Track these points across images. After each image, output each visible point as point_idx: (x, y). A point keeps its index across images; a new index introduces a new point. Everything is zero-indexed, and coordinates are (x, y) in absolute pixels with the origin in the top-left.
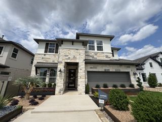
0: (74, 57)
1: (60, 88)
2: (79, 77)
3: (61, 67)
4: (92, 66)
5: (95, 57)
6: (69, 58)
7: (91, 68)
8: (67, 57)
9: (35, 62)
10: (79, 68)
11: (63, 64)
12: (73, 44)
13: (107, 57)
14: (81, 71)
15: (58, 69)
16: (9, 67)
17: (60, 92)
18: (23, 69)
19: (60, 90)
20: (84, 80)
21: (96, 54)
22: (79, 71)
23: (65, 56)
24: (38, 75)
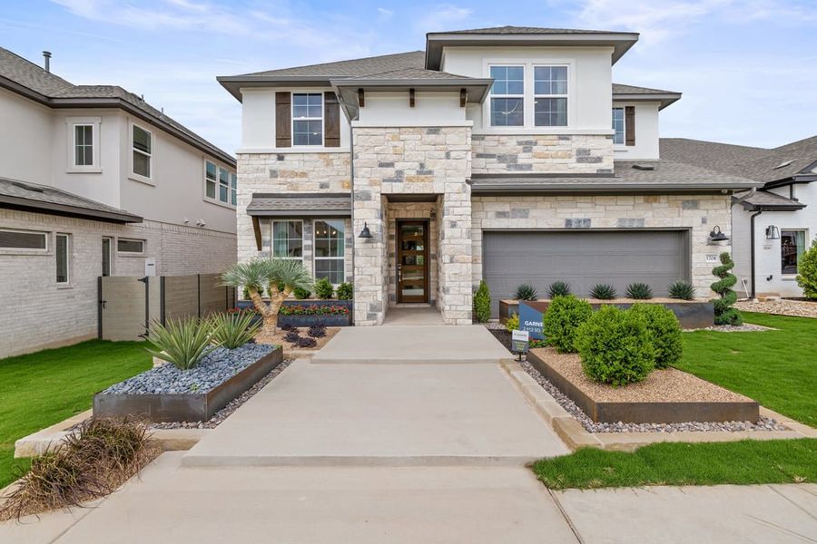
0: (423, 171)
1: (370, 300)
2: (446, 259)
3: (368, 215)
4: (505, 205)
5: (523, 159)
6: (399, 176)
7: (501, 215)
8: (390, 172)
9: (244, 193)
10: (446, 219)
11: (376, 203)
12: (412, 103)
13: (583, 156)
14: (456, 231)
15: (358, 227)
16: (140, 220)
17: (370, 317)
18: (186, 225)
19: (373, 308)
20: (467, 268)
21: (528, 146)
22: (447, 231)
23: (381, 165)
24: (266, 249)
